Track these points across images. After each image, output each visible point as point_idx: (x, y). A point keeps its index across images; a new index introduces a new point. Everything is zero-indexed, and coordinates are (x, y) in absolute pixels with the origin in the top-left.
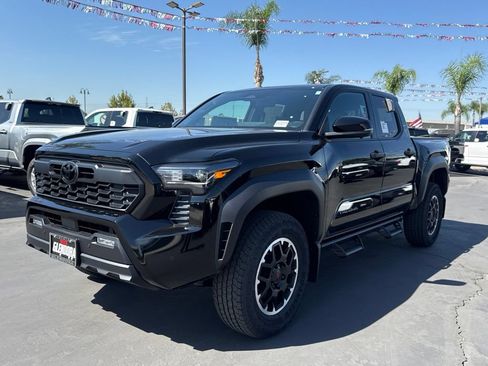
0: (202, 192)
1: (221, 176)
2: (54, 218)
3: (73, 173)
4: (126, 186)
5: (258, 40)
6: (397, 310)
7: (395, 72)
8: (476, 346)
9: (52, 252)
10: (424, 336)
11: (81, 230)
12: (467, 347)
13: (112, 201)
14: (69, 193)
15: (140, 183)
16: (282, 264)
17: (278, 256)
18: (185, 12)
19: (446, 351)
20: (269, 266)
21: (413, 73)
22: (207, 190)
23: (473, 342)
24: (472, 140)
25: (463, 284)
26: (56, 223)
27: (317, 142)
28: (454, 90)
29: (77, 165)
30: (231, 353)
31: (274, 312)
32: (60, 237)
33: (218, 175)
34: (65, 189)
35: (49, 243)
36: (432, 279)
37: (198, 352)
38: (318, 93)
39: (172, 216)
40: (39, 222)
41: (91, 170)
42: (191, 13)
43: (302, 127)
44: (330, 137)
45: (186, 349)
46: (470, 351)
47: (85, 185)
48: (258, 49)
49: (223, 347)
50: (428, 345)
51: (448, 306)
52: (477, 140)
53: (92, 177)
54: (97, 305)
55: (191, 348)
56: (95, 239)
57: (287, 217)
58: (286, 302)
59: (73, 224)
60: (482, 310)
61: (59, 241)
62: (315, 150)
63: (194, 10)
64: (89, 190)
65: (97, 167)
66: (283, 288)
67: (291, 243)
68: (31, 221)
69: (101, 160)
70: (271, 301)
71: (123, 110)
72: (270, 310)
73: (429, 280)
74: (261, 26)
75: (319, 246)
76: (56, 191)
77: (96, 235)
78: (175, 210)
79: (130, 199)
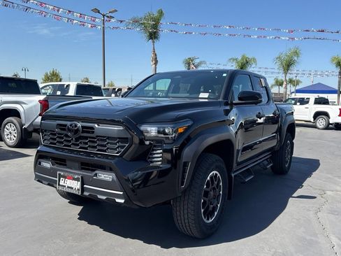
0: (170, 142)
1: (182, 131)
2: (60, 161)
3: (78, 130)
4: (119, 138)
5: (153, 36)
6: (281, 216)
7: (242, 59)
8: (337, 237)
9: (59, 185)
10: (304, 232)
11: (82, 169)
12: (331, 237)
13: (108, 148)
14: (73, 144)
15: (129, 136)
16: (214, 189)
17: (213, 183)
18: (104, 16)
19: (320, 240)
20: (208, 190)
21: (254, 59)
22: (174, 140)
23: (334, 234)
24: (295, 104)
25: (315, 198)
26: (60, 164)
27: (228, 108)
28: (282, 71)
29: (79, 125)
30: (187, 249)
31: (210, 221)
32: (66, 174)
33: (181, 130)
34: (70, 141)
35: (57, 179)
36: (295, 195)
37: (165, 250)
38: (225, 75)
39: (149, 158)
40: (47, 165)
41: (92, 128)
42: (108, 17)
43: (219, 97)
44: (236, 104)
45: (155, 248)
46: (334, 240)
47: (86, 138)
48: (154, 42)
49: (181, 245)
50: (308, 238)
51: (311, 212)
52: (298, 104)
53: (93, 132)
54: (83, 221)
55: (159, 247)
56: (96, 175)
57: (217, 157)
58: (216, 213)
59: (77, 165)
60: (333, 214)
61: (65, 177)
62: (227, 112)
63: (110, 14)
64: (89, 141)
65: (96, 126)
66: (215, 205)
67: (219, 175)
68: (40, 164)
69: (99, 122)
70: (209, 214)
71: (67, 83)
72: (208, 219)
73: (293, 196)
74: (155, 26)
75: (233, 175)
76: (62, 143)
77: (97, 172)
78: (151, 154)
79: (122, 147)
